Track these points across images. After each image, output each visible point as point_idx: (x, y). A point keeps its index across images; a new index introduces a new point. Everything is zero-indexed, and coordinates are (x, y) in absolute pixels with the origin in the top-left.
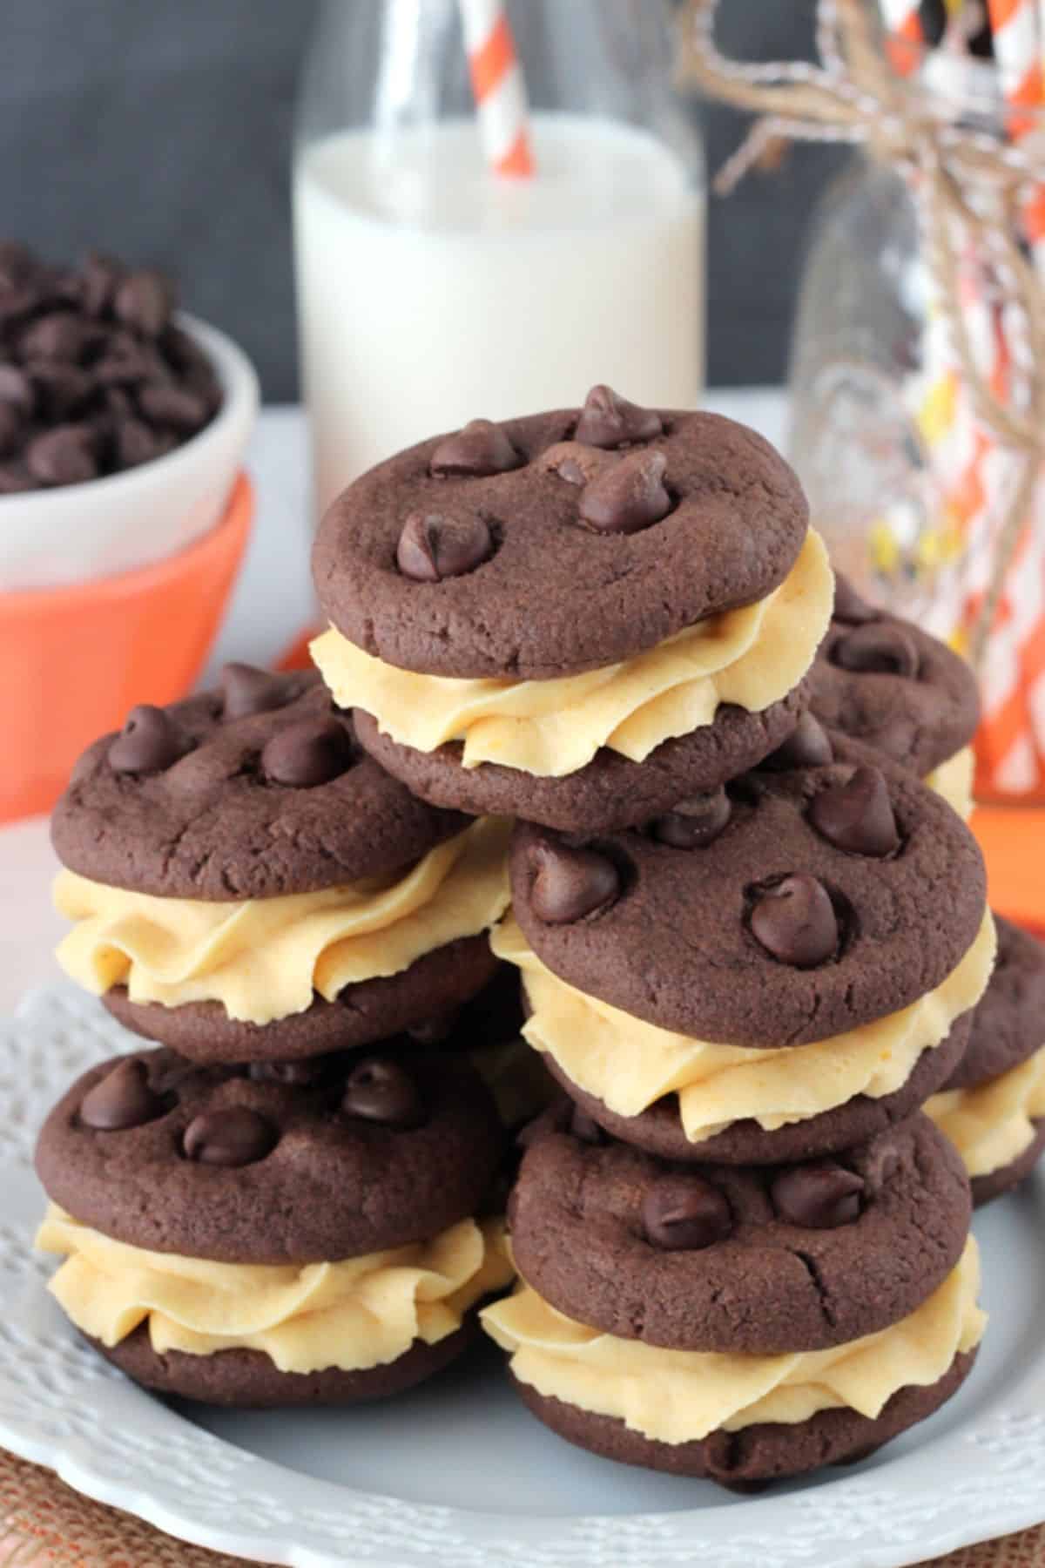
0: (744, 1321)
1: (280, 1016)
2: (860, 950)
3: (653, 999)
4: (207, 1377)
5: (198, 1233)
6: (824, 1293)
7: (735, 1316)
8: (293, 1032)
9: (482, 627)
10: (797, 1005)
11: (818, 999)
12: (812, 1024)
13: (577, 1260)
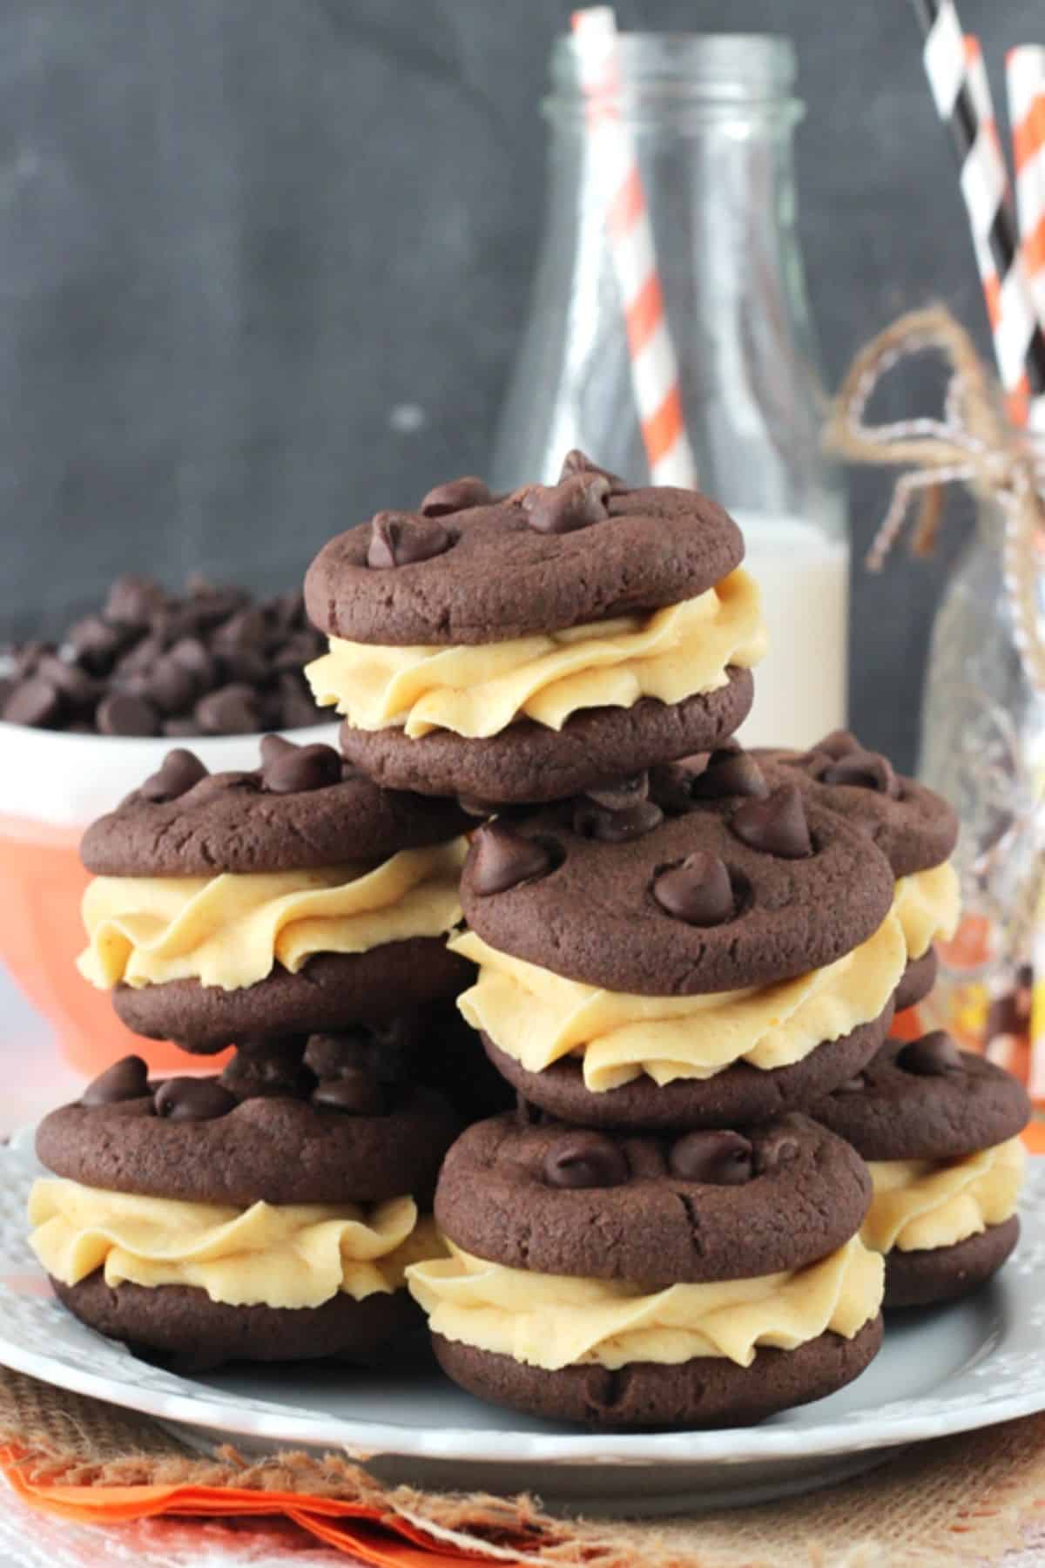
0: (617, 1241)
1: (246, 983)
2: (751, 914)
3: (557, 944)
4: (148, 1308)
5: (148, 1165)
6: (696, 1225)
7: (609, 1237)
8: (257, 1000)
9: (420, 592)
10: (683, 951)
11: (703, 948)
12: (696, 971)
13: (480, 1195)
